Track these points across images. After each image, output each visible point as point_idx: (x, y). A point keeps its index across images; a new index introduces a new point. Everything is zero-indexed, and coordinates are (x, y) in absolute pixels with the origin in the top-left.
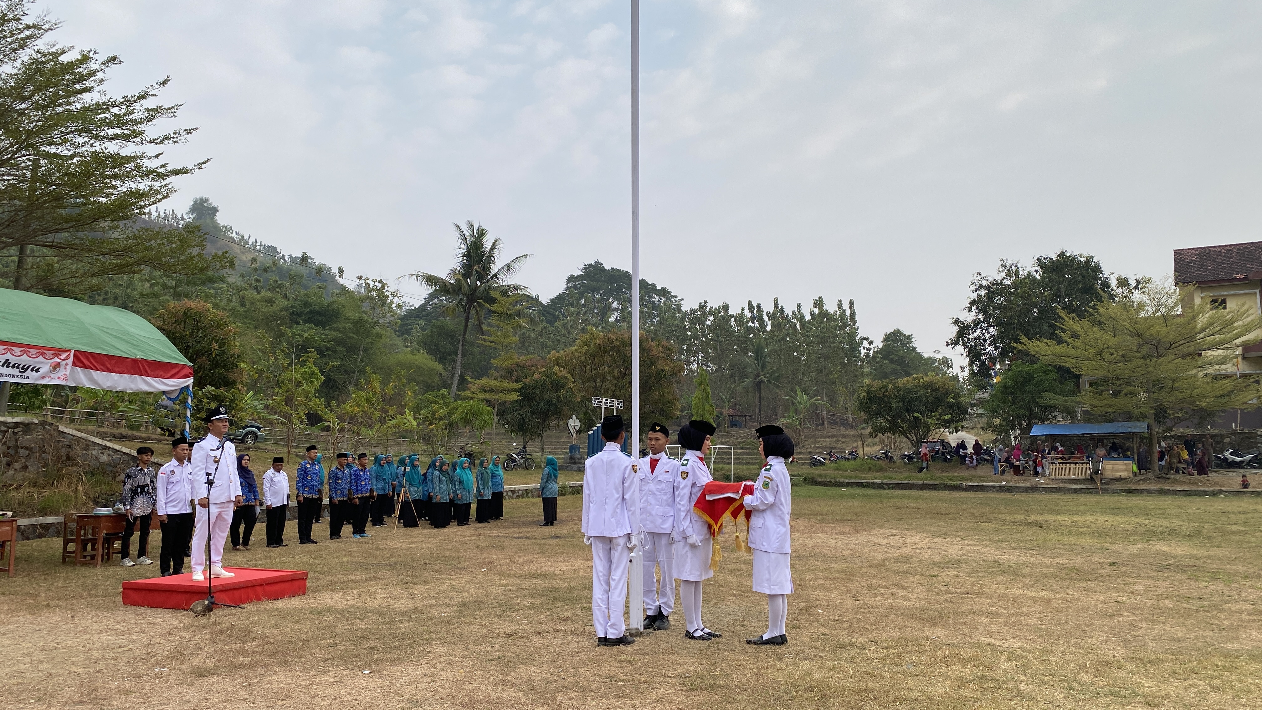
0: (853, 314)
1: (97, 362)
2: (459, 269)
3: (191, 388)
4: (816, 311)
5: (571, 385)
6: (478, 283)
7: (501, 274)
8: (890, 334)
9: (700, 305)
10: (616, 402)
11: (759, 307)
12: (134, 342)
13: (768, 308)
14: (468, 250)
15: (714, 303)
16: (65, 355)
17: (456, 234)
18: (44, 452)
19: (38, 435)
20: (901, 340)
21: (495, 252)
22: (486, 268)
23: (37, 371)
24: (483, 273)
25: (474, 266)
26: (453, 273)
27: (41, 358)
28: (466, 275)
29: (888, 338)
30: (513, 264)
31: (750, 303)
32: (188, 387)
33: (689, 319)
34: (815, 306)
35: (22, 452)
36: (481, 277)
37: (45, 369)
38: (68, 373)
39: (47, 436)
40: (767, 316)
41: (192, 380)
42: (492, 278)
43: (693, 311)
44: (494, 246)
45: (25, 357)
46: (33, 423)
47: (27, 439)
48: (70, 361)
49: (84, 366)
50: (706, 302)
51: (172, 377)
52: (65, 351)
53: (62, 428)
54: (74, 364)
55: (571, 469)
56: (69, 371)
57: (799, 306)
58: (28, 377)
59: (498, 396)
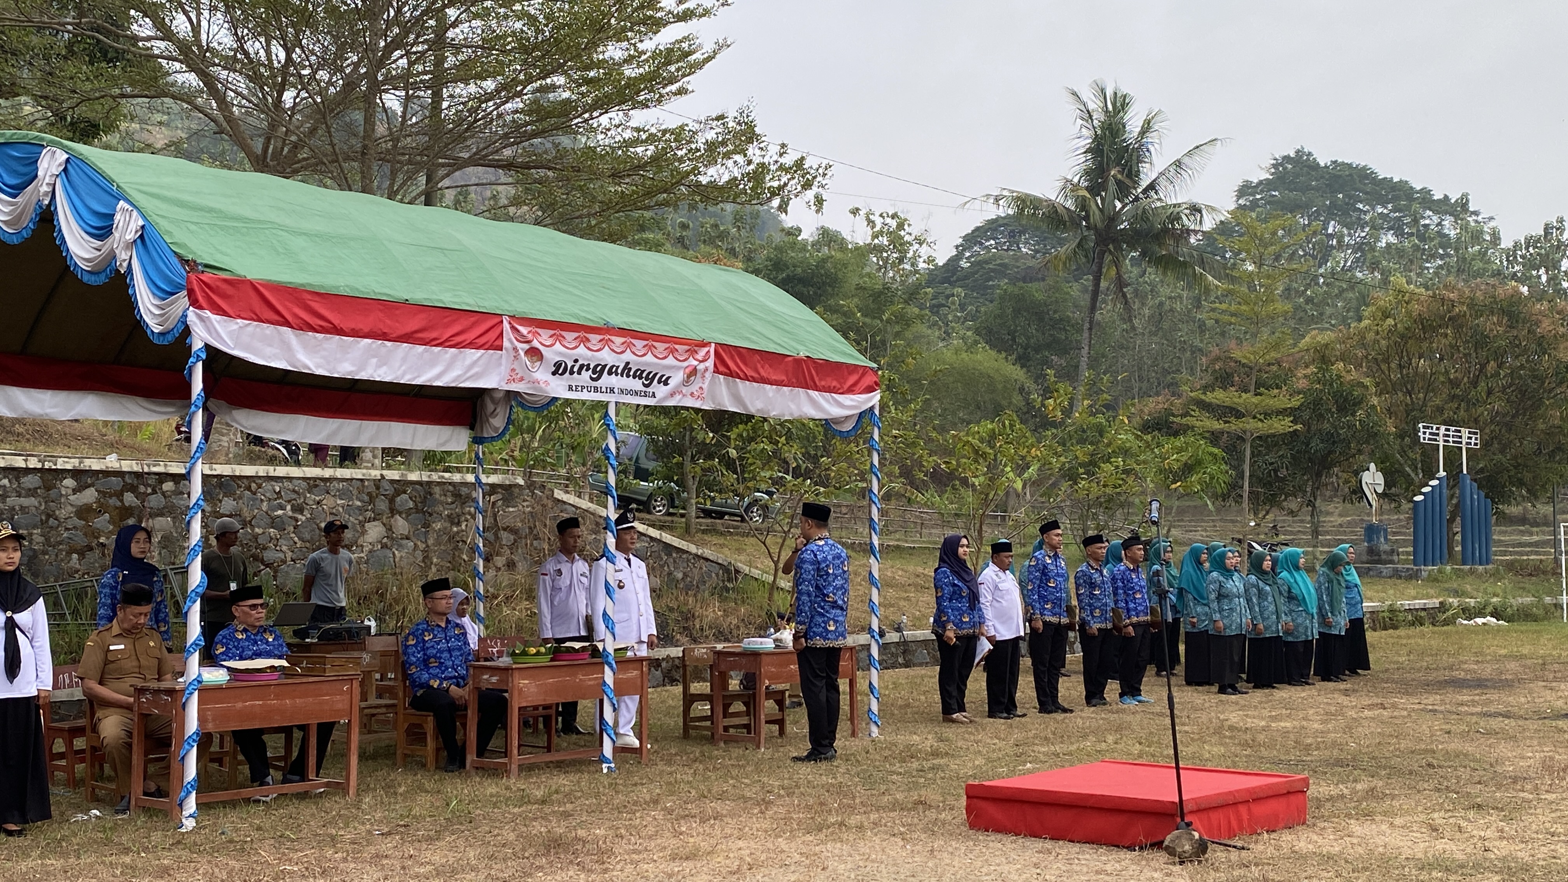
1: (746, 364)
2: (1076, 180)
3: (877, 412)
5: (1375, 401)
6: (1119, 205)
7: (1163, 181)
10: (1465, 432)
12: (786, 327)
14: (1096, 139)
16: (703, 352)
17: (1072, 110)
18: (537, 538)
19: (525, 506)
21: (1152, 137)
22: (1133, 175)
23: (666, 383)
24: (1128, 182)
25: (1109, 170)
26: (1070, 187)
27: (670, 361)
28: (1094, 190)
30: (1186, 160)
32: (872, 409)
33: (1522, 257)
35: (506, 538)
36: (1123, 190)
37: (677, 379)
38: (705, 386)
39: (538, 508)
41: (878, 397)
42: (1145, 191)
43: (1531, 241)
44: (1146, 128)
45: (649, 358)
46: (518, 486)
47: (512, 514)
48: (710, 363)
49: (730, 374)
51: (850, 391)
52: (704, 344)
53: (559, 494)
54: (717, 371)
55: (1379, 575)
56: (707, 382)
58: (654, 395)
59: (1251, 425)
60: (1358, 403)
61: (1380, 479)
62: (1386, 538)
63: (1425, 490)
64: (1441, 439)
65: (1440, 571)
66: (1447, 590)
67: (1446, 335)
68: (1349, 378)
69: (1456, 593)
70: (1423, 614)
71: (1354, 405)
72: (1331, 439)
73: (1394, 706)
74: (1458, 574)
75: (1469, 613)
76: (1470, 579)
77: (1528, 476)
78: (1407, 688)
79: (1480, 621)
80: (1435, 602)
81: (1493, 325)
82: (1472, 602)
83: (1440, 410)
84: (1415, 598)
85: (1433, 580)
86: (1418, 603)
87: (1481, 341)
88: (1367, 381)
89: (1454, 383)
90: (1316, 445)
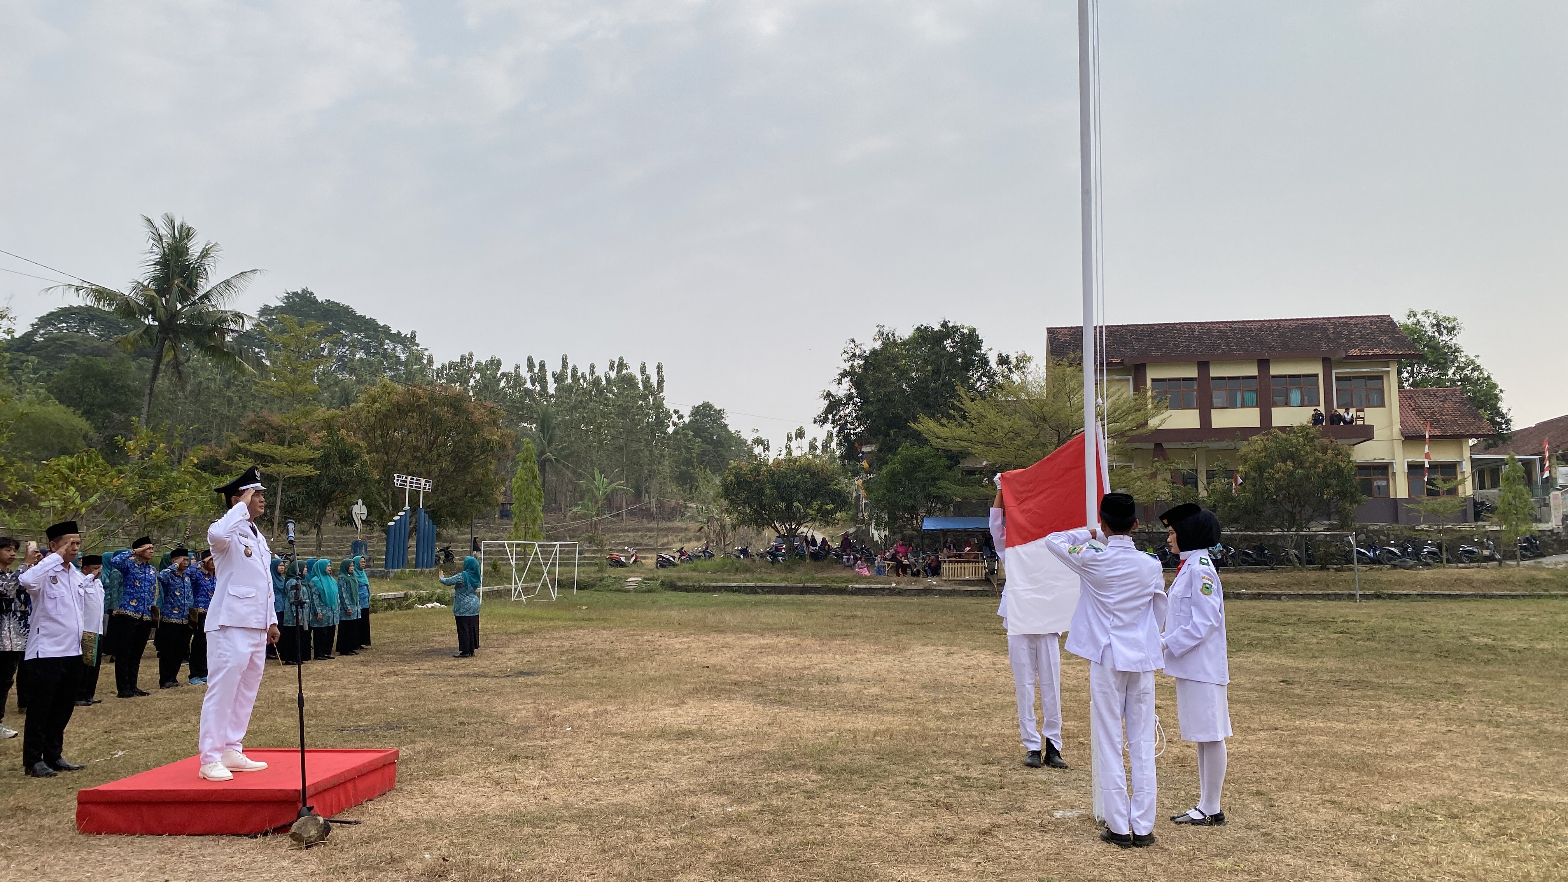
0: (661, 382)
2: (146, 283)
4: (613, 375)
5: (366, 457)
6: (179, 306)
7: (215, 294)
8: (698, 407)
9: (463, 358)
10: (423, 481)
11: (542, 365)
13: (553, 367)
14: (164, 257)
15: (482, 357)
17: (145, 231)
20: (710, 415)
21: (208, 261)
22: (192, 286)
24: (187, 289)
25: (173, 280)
26: (139, 287)
28: (161, 292)
29: (696, 411)
30: (233, 281)
31: (530, 360)
33: (447, 374)
34: (612, 368)
36: (184, 296)
40: (554, 377)
42: (201, 298)
43: (452, 365)
44: (205, 254)
50: (471, 355)
57: (592, 367)
59: (284, 469)
60: (355, 458)
61: (364, 510)
62: (366, 550)
63: (396, 518)
64: (408, 484)
65: (402, 572)
66: (407, 585)
67: (413, 417)
68: (349, 441)
69: (414, 587)
70: (393, 602)
71: (353, 458)
72: (336, 482)
73: (404, 673)
74: (414, 573)
75: (422, 600)
76: (422, 577)
77: (459, 511)
78: (405, 657)
79: (430, 605)
80: (401, 593)
81: (445, 413)
82: (424, 592)
83: (406, 466)
84: (388, 591)
85: (398, 578)
86: (391, 594)
87: (437, 422)
88: (362, 443)
89: (416, 449)
90: (325, 485)
